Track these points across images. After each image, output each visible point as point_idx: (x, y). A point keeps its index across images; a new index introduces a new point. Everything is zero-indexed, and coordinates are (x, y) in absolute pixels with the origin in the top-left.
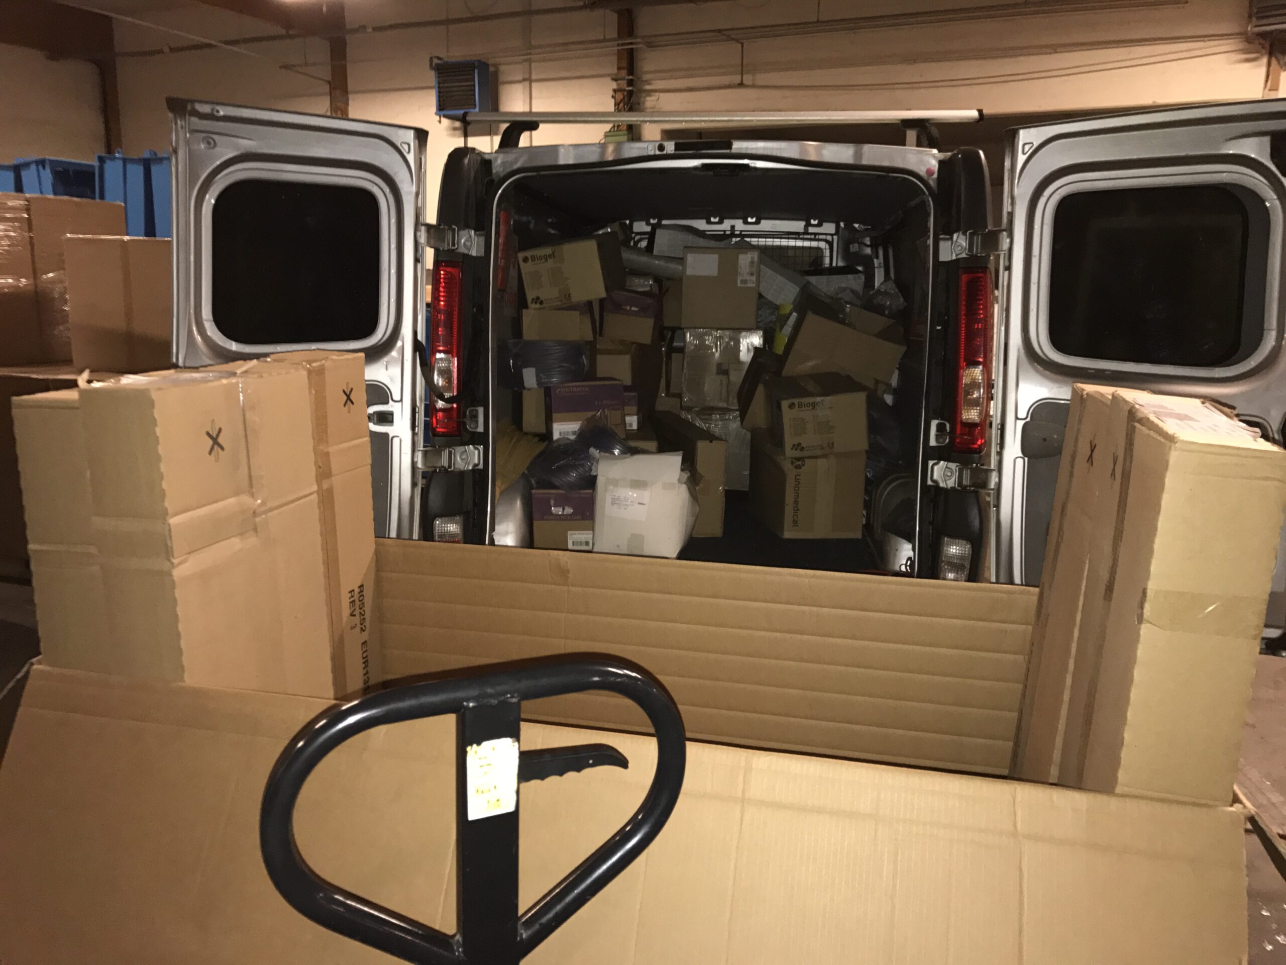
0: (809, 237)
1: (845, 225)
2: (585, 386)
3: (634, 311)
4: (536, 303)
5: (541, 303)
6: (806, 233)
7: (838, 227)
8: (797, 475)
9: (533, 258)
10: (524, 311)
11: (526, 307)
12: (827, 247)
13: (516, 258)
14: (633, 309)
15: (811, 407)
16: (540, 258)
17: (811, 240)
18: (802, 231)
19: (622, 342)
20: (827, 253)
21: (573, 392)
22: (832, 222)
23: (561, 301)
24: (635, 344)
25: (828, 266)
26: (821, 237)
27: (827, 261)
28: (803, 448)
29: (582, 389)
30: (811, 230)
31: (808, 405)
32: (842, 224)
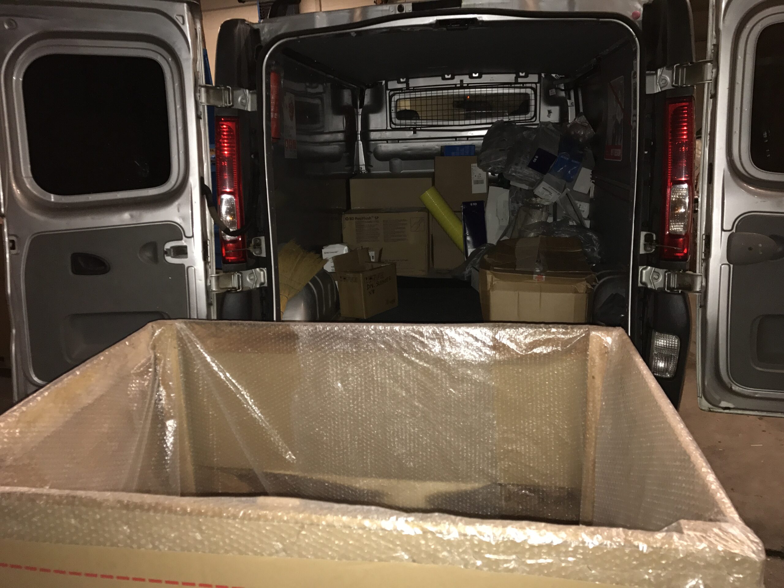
0: (519, 85)
6: (516, 83)
7: (540, 77)
12: (533, 92)
17: (520, 88)
18: (513, 81)
20: (533, 97)
22: (535, 73)
26: (528, 85)
27: (532, 103)
30: (520, 80)
32: (543, 75)
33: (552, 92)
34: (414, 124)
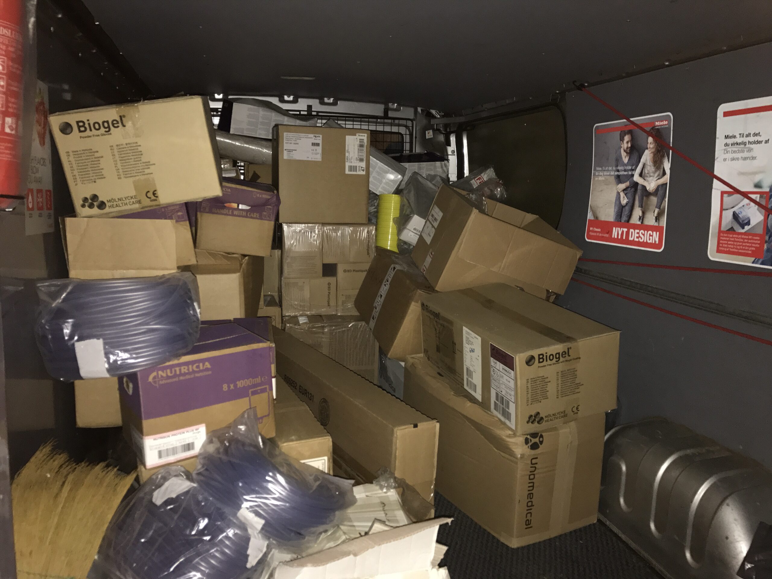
0: (390, 121)
1: (422, 110)
2: (203, 361)
3: (242, 210)
4: (91, 206)
5: (102, 205)
6: (386, 116)
7: (416, 112)
8: (534, 459)
9: (82, 126)
10: (69, 221)
11: (72, 213)
12: (408, 133)
13: (46, 125)
14: (241, 207)
15: (555, 360)
16: (97, 126)
17: (391, 125)
18: (381, 114)
19: (228, 255)
20: (407, 139)
21: (181, 374)
22: (411, 107)
23: (139, 202)
24: (247, 258)
25: (408, 152)
26: (401, 122)
27: (407, 146)
28: (542, 418)
29: (198, 367)
30: (391, 114)
31: (551, 357)
32: (419, 109)
33: (430, 134)
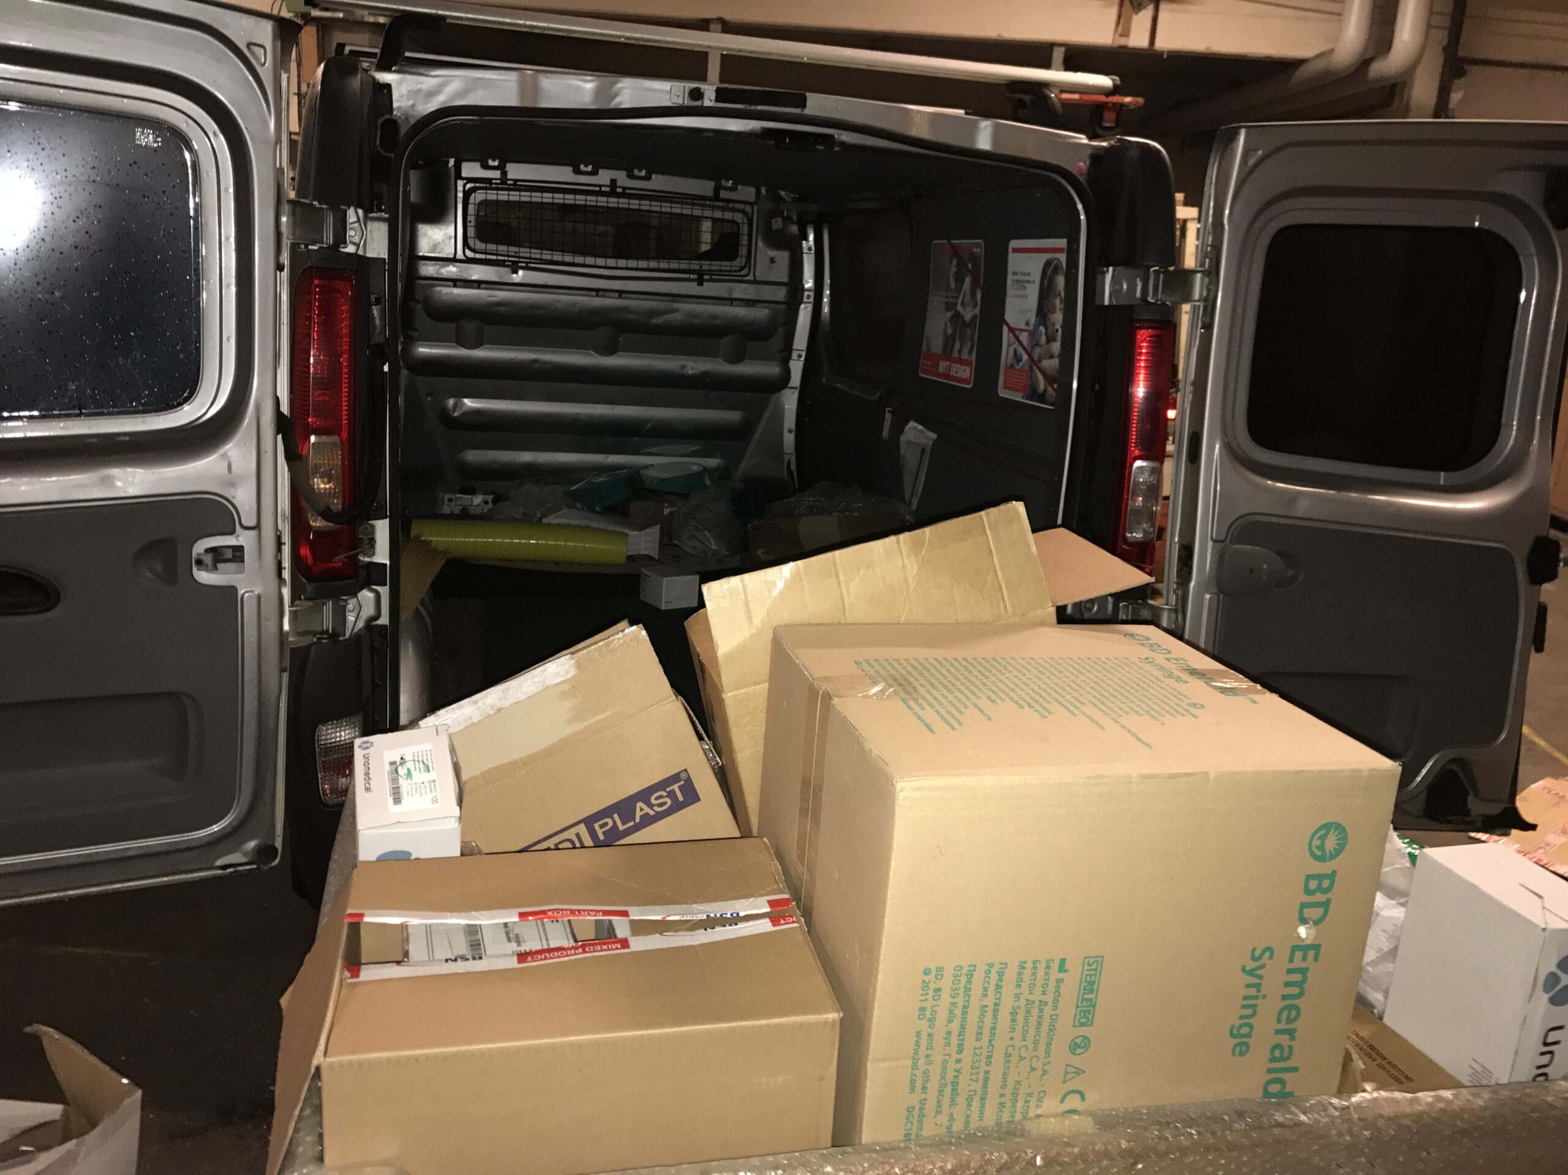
0: (721, 204)
1: (767, 191)
6: (716, 197)
7: (758, 192)
17: (724, 209)
18: (710, 194)
20: (745, 229)
22: (753, 185)
26: (737, 206)
27: (744, 241)
30: (723, 194)
32: (763, 190)
33: (777, 224)
34: (513, 254)
